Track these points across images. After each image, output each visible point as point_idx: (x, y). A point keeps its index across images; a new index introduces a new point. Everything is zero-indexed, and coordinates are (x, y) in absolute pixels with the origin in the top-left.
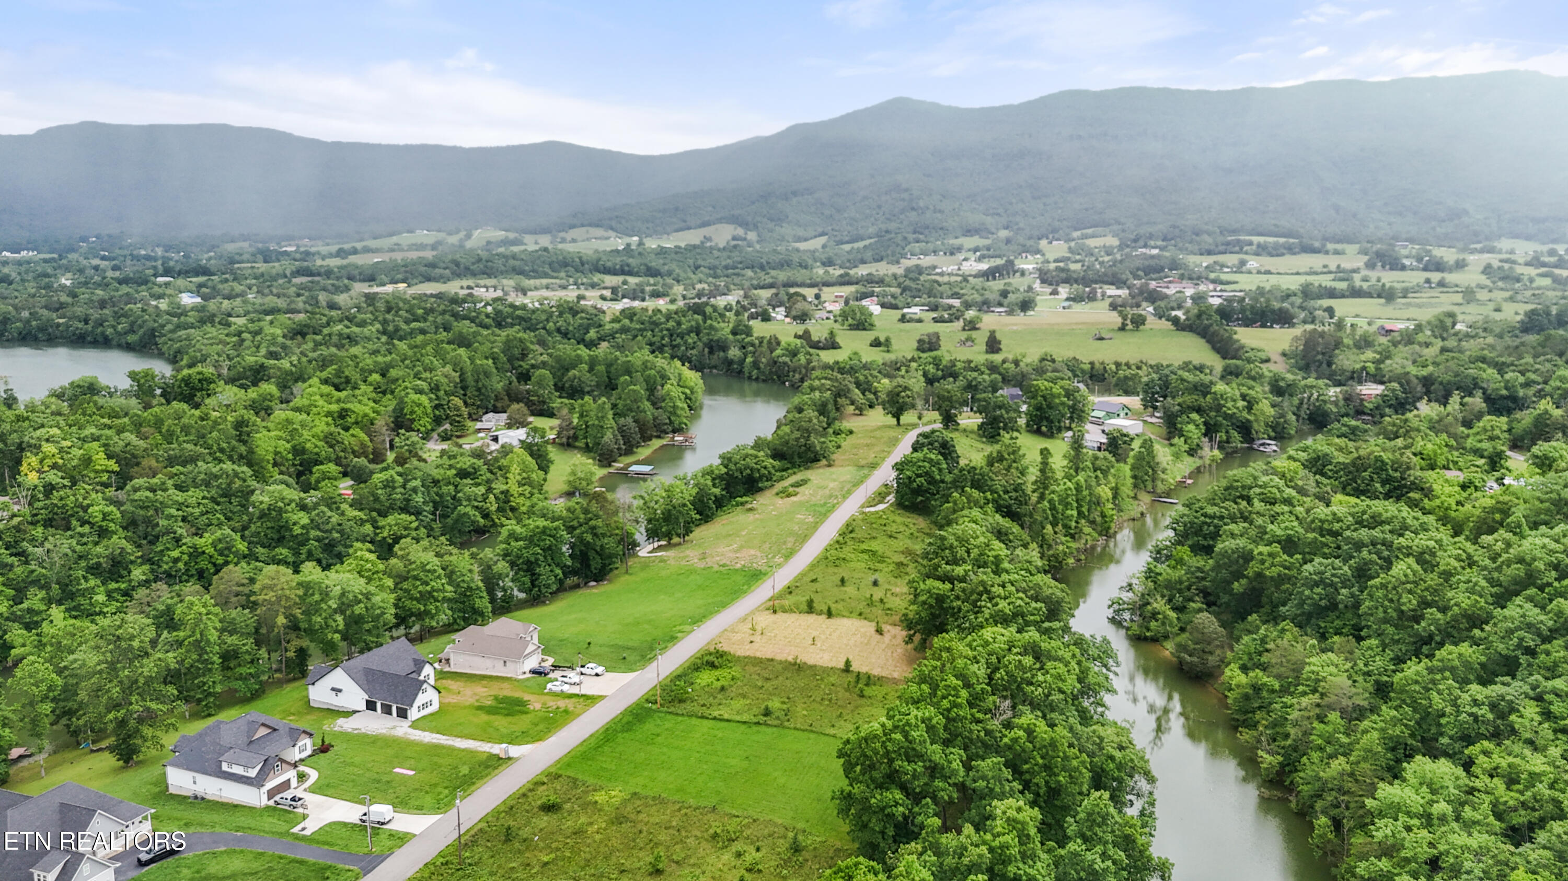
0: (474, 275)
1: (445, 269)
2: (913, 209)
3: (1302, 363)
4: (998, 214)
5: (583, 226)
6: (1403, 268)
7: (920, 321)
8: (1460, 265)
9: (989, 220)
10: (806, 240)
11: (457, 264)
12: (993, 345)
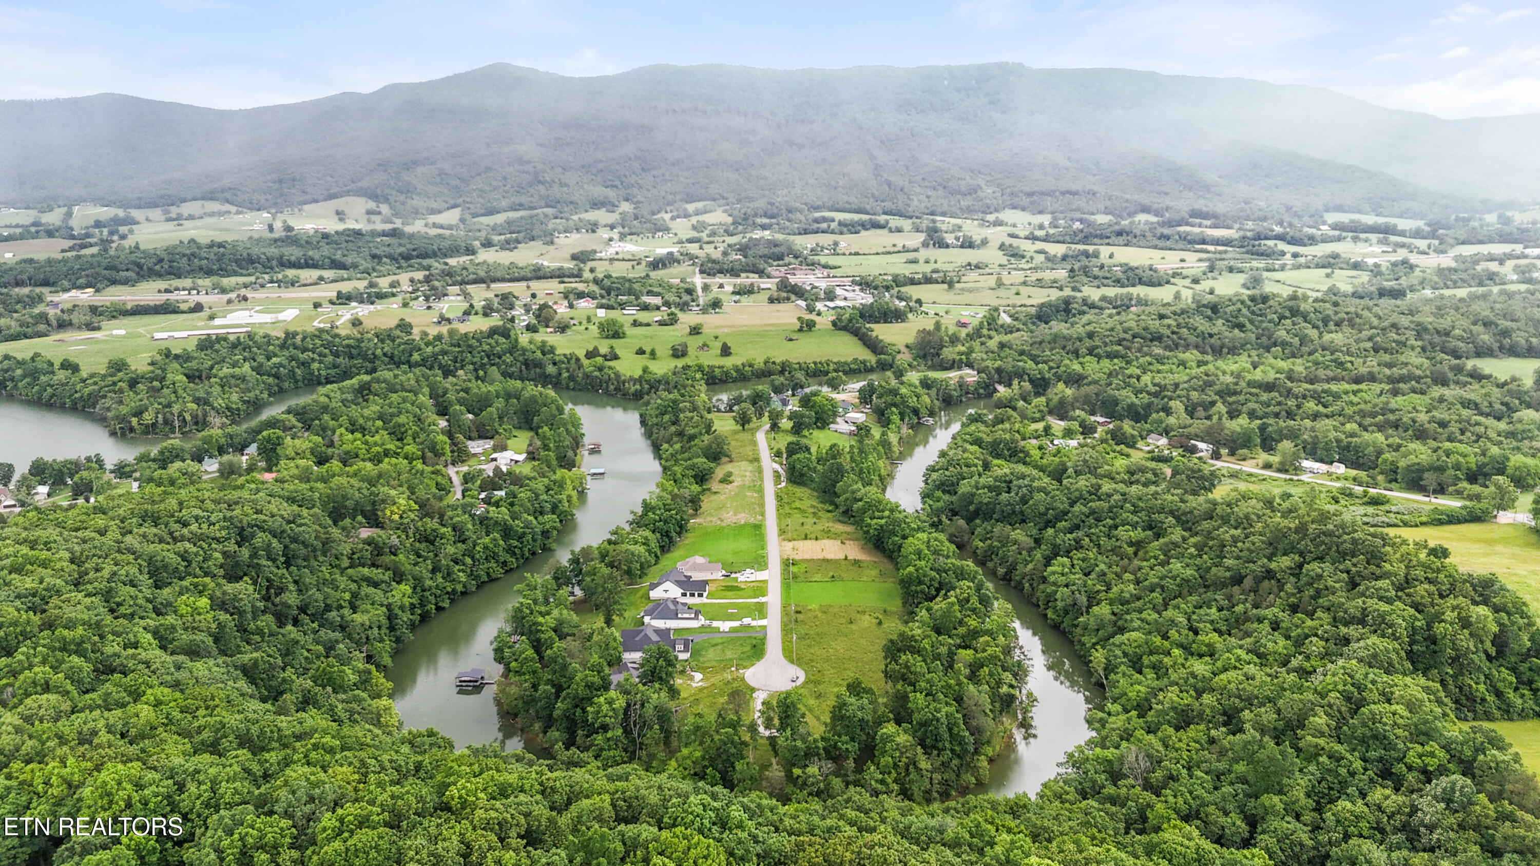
0: (160, 275)
1: (127, 270)
2: (540, 182)
3: (921, 353)
4: (613, 186)
5: (194, 199)
6: (947, 246)
7: (648, 325)
8: (985, 242)
9: (611, 194)
10: (440, 212)
11: (140, 267)
12: (726, 351)
